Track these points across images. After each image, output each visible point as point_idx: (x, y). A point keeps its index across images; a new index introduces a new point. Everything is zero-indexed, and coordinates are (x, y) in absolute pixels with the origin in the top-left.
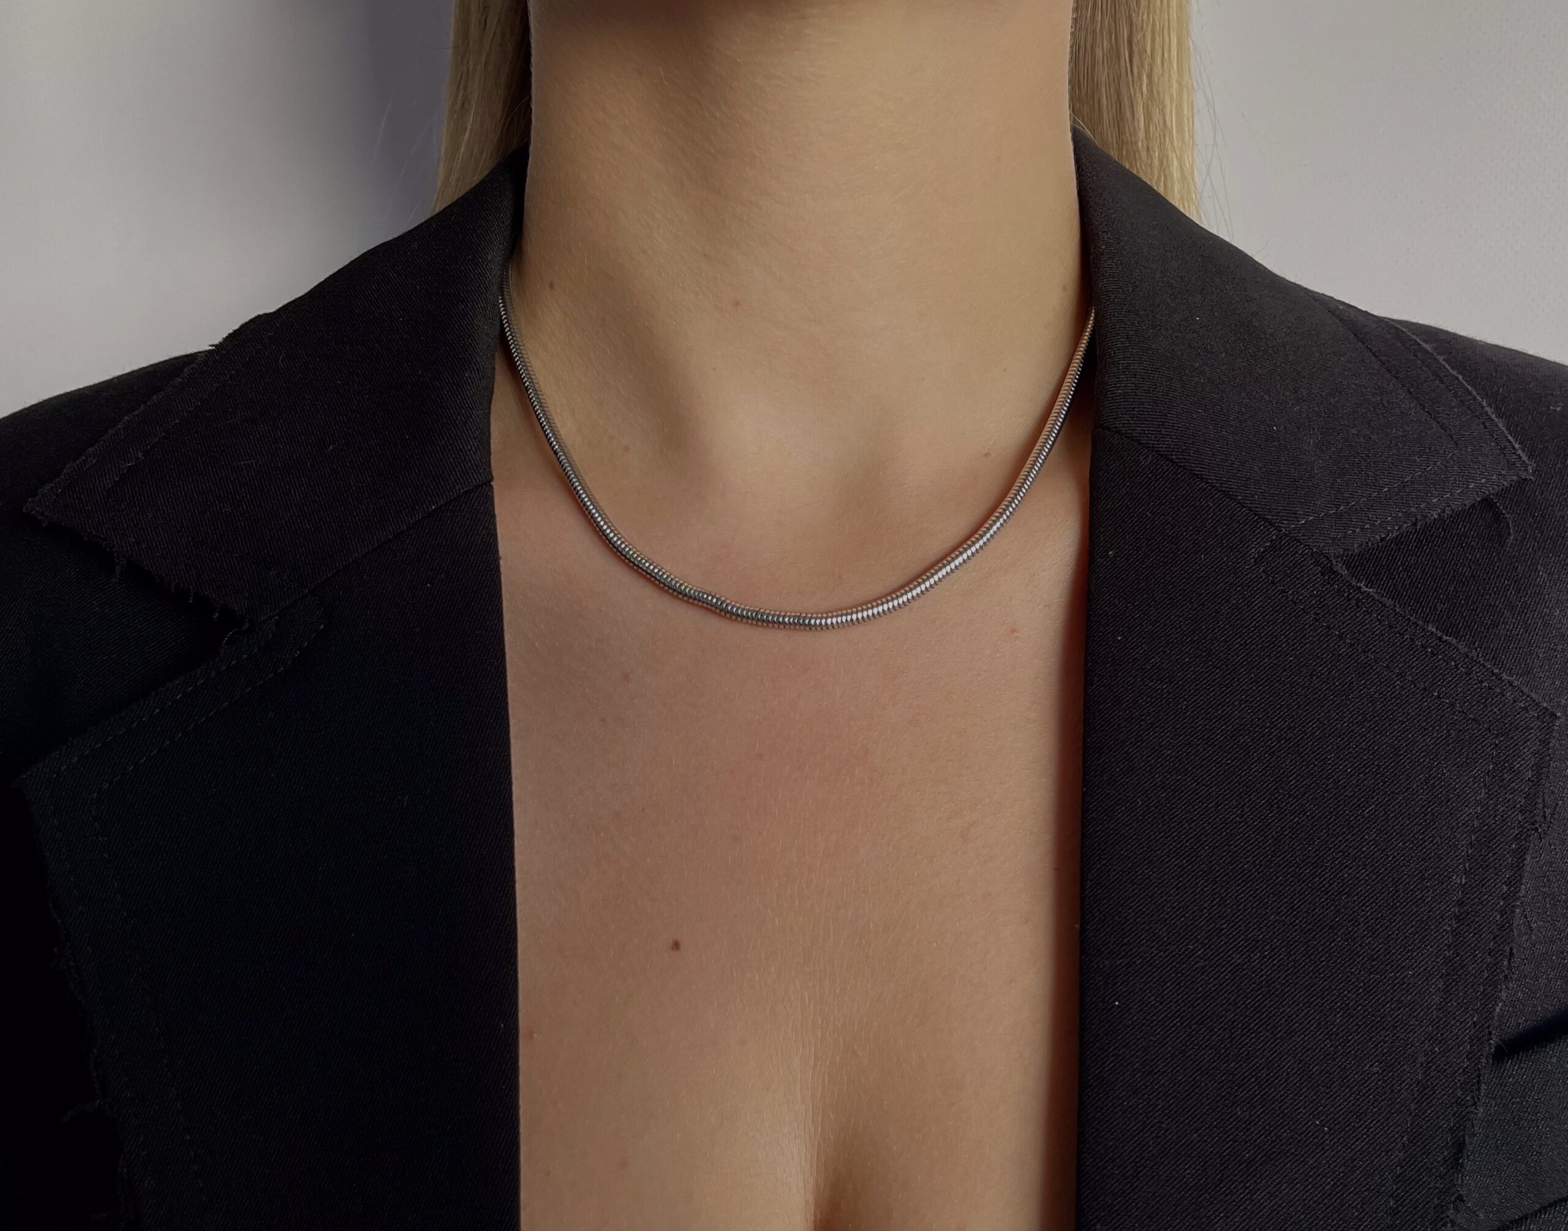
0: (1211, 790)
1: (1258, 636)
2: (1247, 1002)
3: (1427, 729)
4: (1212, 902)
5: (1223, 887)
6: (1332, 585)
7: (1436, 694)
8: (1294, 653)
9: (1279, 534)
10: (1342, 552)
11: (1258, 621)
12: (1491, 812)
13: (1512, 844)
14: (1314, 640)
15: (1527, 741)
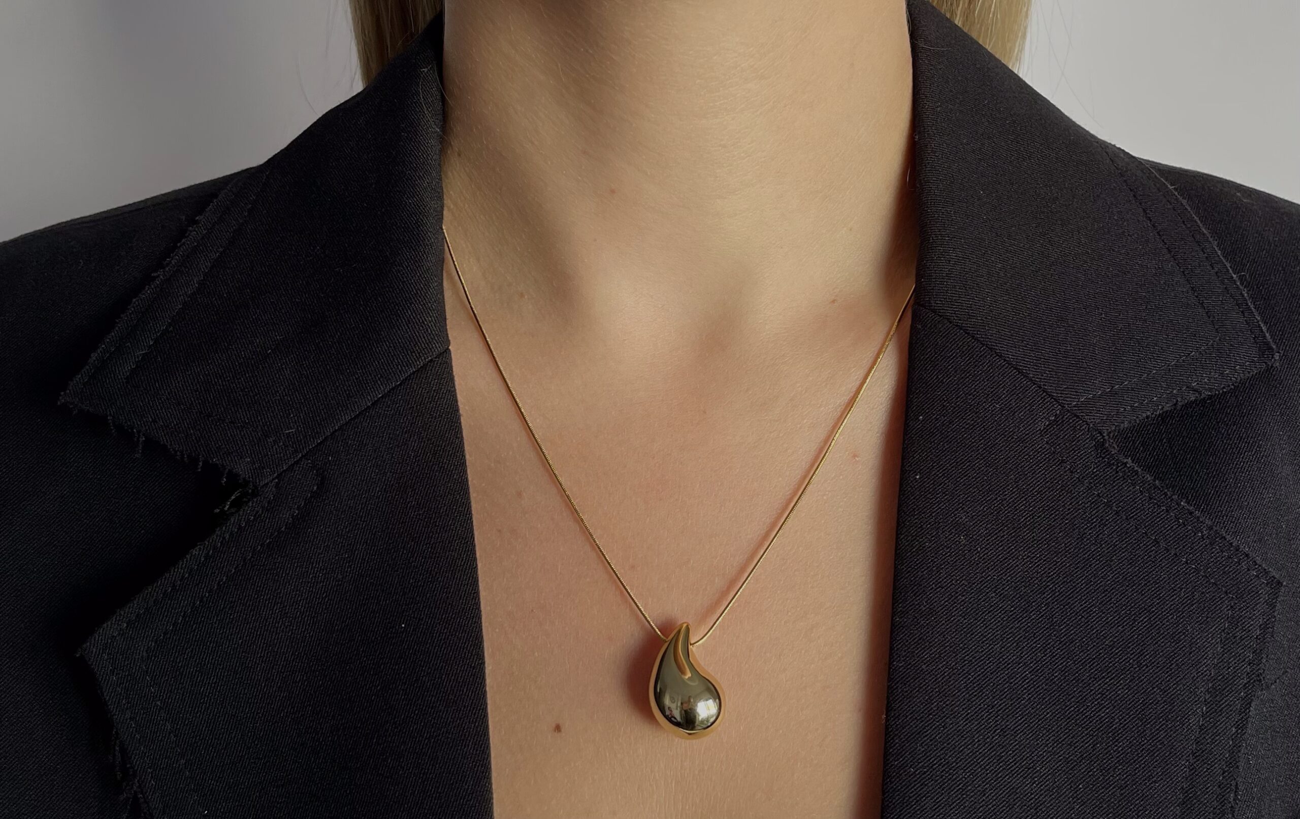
1: (1040, 500)
3: (1176, 590)
4: (995, 731)
5: (1004, 719)
6: (1103, 458)
7: (1184, 560)
8: (1069, 516)
9: (1062, 410)
10: (1113, 428)
11: (1041, 487)
12: (1225, 665)
13: (1241, 692)
14: (1086, 506)
15: (1257, 604)
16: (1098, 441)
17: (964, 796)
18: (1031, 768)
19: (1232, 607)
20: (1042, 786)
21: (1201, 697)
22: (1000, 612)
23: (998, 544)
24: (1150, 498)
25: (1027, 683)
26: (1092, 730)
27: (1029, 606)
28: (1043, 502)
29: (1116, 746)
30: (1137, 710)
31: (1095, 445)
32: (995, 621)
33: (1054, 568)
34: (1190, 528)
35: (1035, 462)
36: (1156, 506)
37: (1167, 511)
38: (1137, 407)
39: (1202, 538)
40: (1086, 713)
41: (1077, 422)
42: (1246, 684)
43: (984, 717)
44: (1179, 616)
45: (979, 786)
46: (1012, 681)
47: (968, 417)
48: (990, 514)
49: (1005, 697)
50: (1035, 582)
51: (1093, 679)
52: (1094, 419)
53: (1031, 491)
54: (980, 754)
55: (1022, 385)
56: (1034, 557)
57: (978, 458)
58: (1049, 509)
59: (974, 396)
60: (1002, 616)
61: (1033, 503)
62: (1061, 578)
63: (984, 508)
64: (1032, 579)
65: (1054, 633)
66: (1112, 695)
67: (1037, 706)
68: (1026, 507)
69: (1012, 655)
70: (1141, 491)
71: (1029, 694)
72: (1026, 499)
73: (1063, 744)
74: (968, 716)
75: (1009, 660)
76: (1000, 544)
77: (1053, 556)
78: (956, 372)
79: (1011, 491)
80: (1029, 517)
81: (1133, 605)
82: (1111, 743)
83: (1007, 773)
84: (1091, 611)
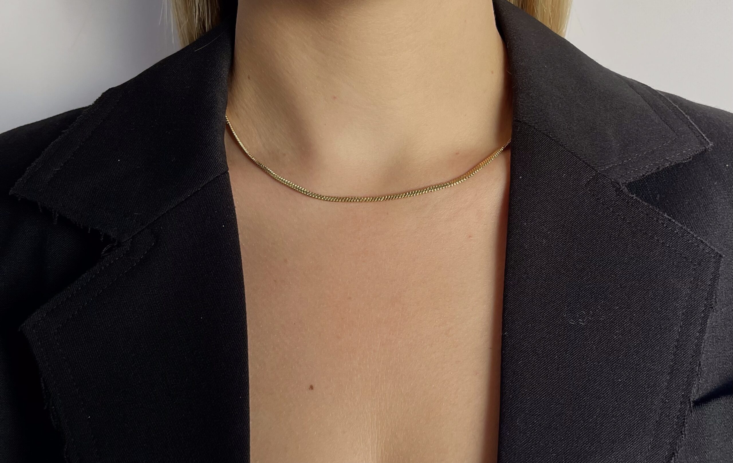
1: (585, 220)
3: (664, 261)
6: (620, 196)
7: (668, 245)
8: (602, 226)
10: (625, 182)
11: (586, 213)
12: (693, 300)
13: (702, 314)
14: (612, 221)
15: (709, 267)
16: (617, 188)
19: (695, 269)
20: (591, 365)
21: (680, 317)
22: (565, 278)
24: (647, 214)
28: (588, 220)
30: (644, 324)
31: (615, 190)
34: (670, 228)
35: (582, 200)
37: (657, 220)
38: (637, 171)
39: (677, 234)
41: (605, 179)
42: (704, 310)
44: (666, 274)
46: (573, 312)
48: (559, 228)
50: (585, 261)
52: (614, 177)
53: (581, 215)
55: (574, 161)
57: (552, 199)
61: (582, 222)
63: (555, 225)
65: (597, 286)
68: (578, 223)
72: (578, 219)
79: (570, 215)
80: (580, 228)
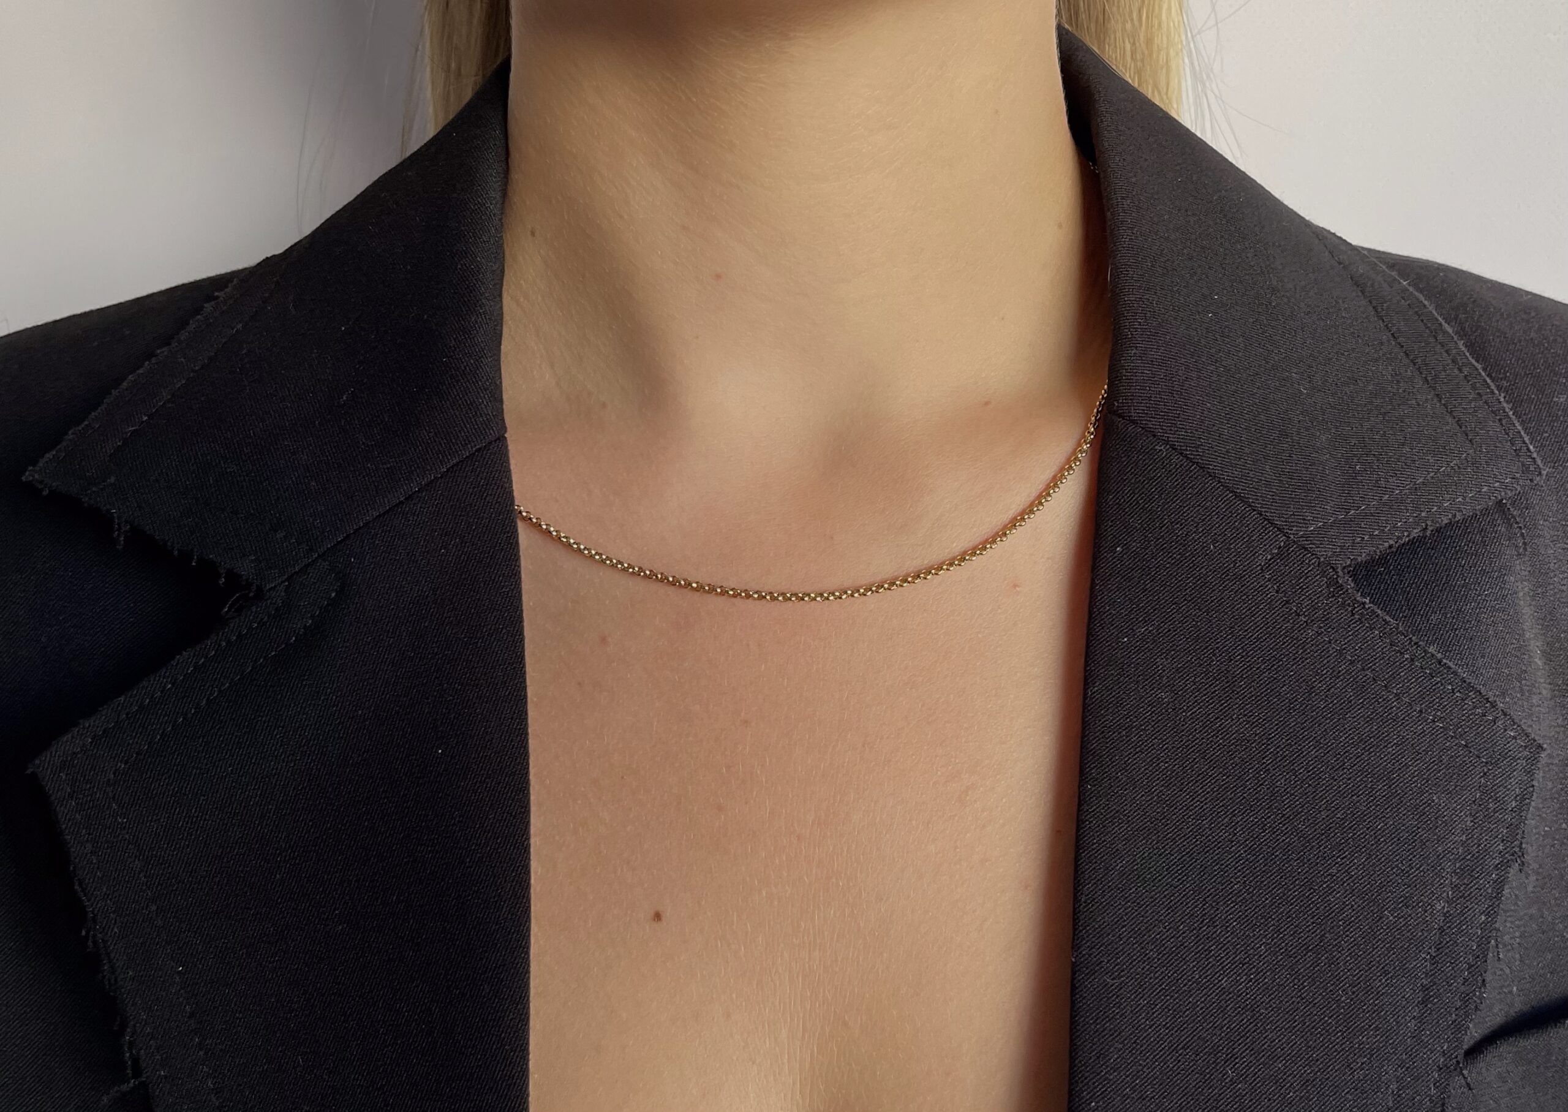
0: (1205, 807)
1: (1260, 648)
2: (1232, 1027)
3: (1419, 754)
6: (1336, 598)
8: (1294, 667)
9: (1287, 541)
10: (1348, 563)
11: (1261, 633)
13: (1492, 874)
14: (1315, 655)
15: (1514, 771)
16: (1330, 578)
17: (1168, 997)
18: (1246, 963)
21: (1447, 879)
23: (1207, 702)
25: (1242, 864)
26: (1319, 918)
27: (1245, 774)
28: (1263, 651)
29: (1347, 936)
31: (1326, 582)
32: (1203, 792)
33: (1275, 728)
35: (1253, 603)
36: (1398, 654)
40: (1312, 898)
41: (1305, 555)
43: (1189, 905)
44: (1424, 784)
45: (1185, 985)
47: (1174, 551)
48: (1199, 666)
49: (1215, 882)
51: (1320, 859)
54: (1185, 948)
55: (1239, 511)
56: (1252, 715)
58: (1270, 659)
59: (1181, 525)
60: (1212, 787)
61: (1251, 653)
62: (1284, 740)
63: (1192, 658)
64: (1248, 742)
66: (1344, 877)
67: (1253, 891)
69: (1224, 831)
70: (1380, 637)
71: (1244, 877)
72: (1242, 647)
73: (1285, 935)
74: (1171, 904)
75: (1220, 837)
76: (1211, 701)
77: (1275, 714)
78: (1160, 496)
79: (1225, 638)
80: (1246, 668)
81: (1370, 771)
82: (1342, 932)
83: (1218, 970)
84: (1320, 778)
